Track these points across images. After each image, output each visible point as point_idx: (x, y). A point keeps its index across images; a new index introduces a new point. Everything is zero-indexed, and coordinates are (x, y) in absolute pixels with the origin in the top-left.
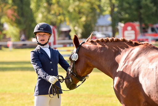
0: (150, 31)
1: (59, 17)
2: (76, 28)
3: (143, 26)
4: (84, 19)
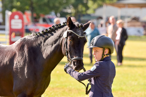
0: (41, 21)
3: (35, 15)
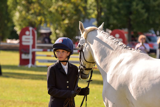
1: (39, 18)
2: (57, 31)
3: (132, 33)
4: (66, 21)
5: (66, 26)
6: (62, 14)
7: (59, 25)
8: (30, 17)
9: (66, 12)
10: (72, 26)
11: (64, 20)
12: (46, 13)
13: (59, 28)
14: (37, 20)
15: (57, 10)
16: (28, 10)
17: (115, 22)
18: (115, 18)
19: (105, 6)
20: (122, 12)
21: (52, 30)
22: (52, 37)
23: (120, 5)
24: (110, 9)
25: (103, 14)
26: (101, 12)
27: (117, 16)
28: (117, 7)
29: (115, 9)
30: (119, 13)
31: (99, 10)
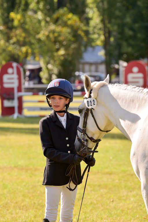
1: (24, 49)
2: (50, 66)
4: (62, 52)
5: (62, 58)
6: (56, 41)
7: (52, 57)
8: (11, 48)
9: (61, 38)
10: (70, 59)
11: (58, 50)
12: (33, 41)
13: (52, 61)
14: (21, 51)
15: (48, 37)
16: (8, 38)
17: (130, 50)
18: (129, 45)
19: (115, 28)
20: (139, 35)
21: (42, 64)
22: (44, 75)
23: (136, 26)
24: (121, 32)
25: (112, 39)
26: (109, 37)
27: (131, 42)
28: (132, 29)
29: (129, 32)
30: (134, 37)
31: (107, 35)
